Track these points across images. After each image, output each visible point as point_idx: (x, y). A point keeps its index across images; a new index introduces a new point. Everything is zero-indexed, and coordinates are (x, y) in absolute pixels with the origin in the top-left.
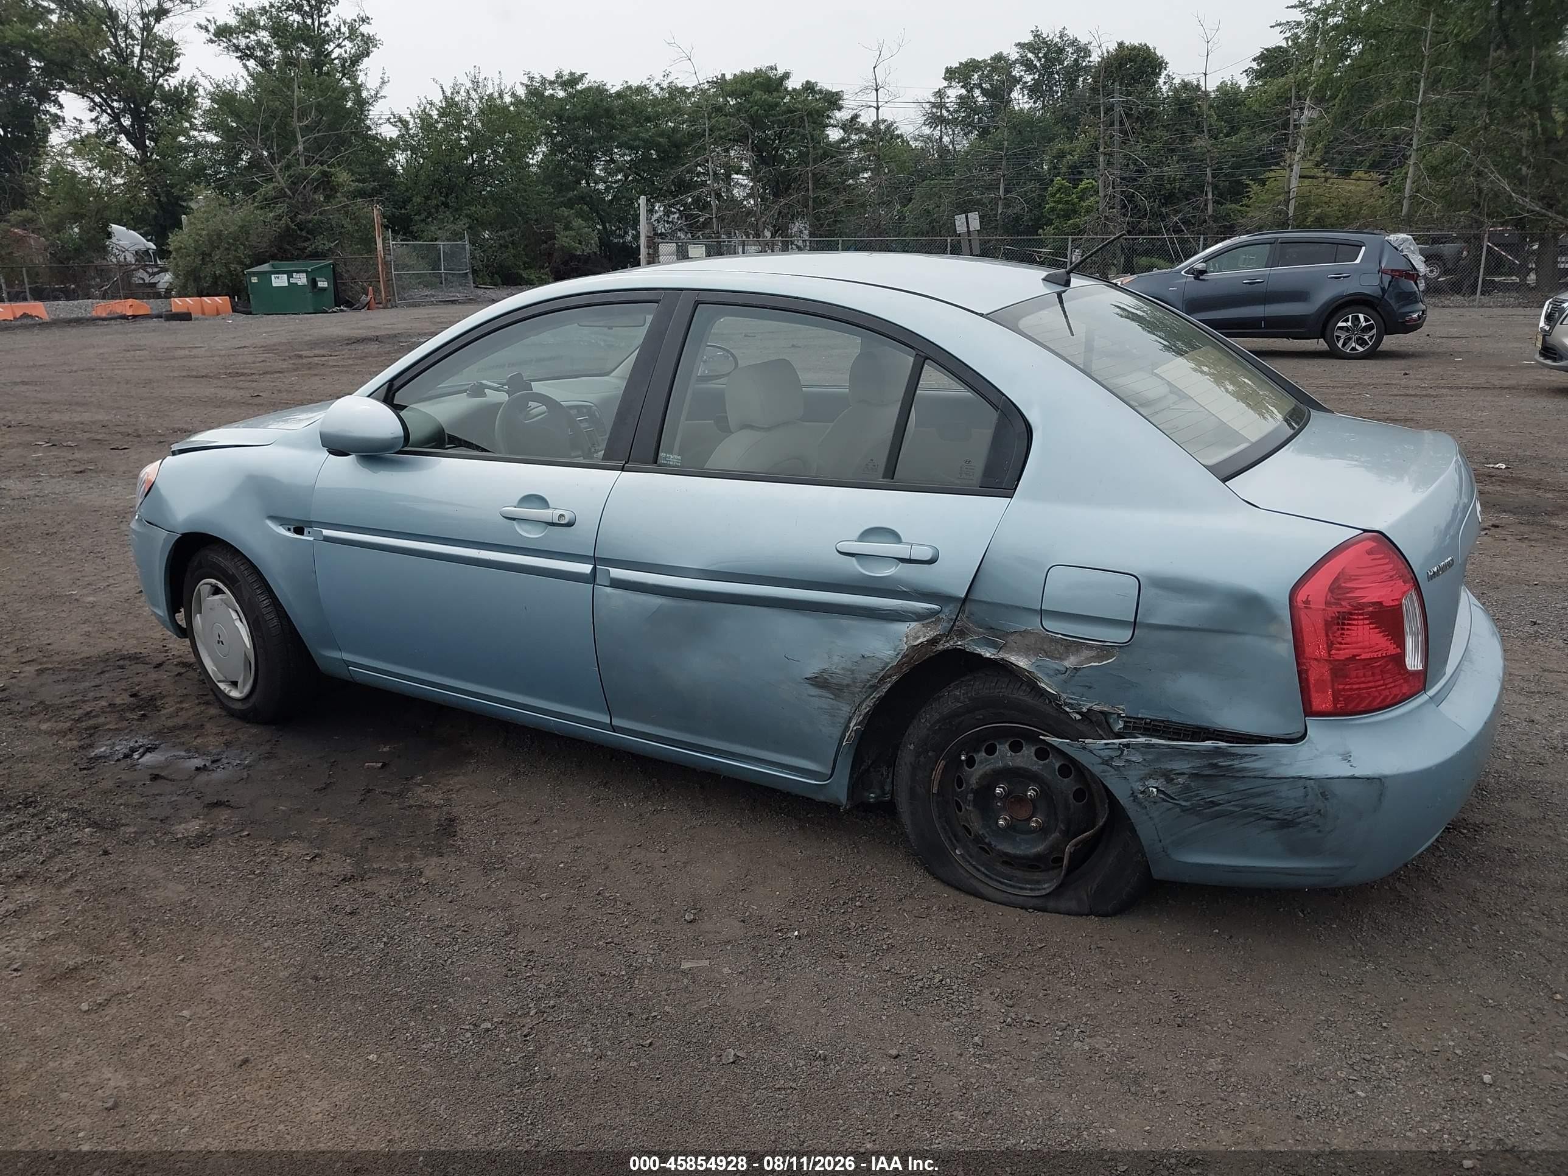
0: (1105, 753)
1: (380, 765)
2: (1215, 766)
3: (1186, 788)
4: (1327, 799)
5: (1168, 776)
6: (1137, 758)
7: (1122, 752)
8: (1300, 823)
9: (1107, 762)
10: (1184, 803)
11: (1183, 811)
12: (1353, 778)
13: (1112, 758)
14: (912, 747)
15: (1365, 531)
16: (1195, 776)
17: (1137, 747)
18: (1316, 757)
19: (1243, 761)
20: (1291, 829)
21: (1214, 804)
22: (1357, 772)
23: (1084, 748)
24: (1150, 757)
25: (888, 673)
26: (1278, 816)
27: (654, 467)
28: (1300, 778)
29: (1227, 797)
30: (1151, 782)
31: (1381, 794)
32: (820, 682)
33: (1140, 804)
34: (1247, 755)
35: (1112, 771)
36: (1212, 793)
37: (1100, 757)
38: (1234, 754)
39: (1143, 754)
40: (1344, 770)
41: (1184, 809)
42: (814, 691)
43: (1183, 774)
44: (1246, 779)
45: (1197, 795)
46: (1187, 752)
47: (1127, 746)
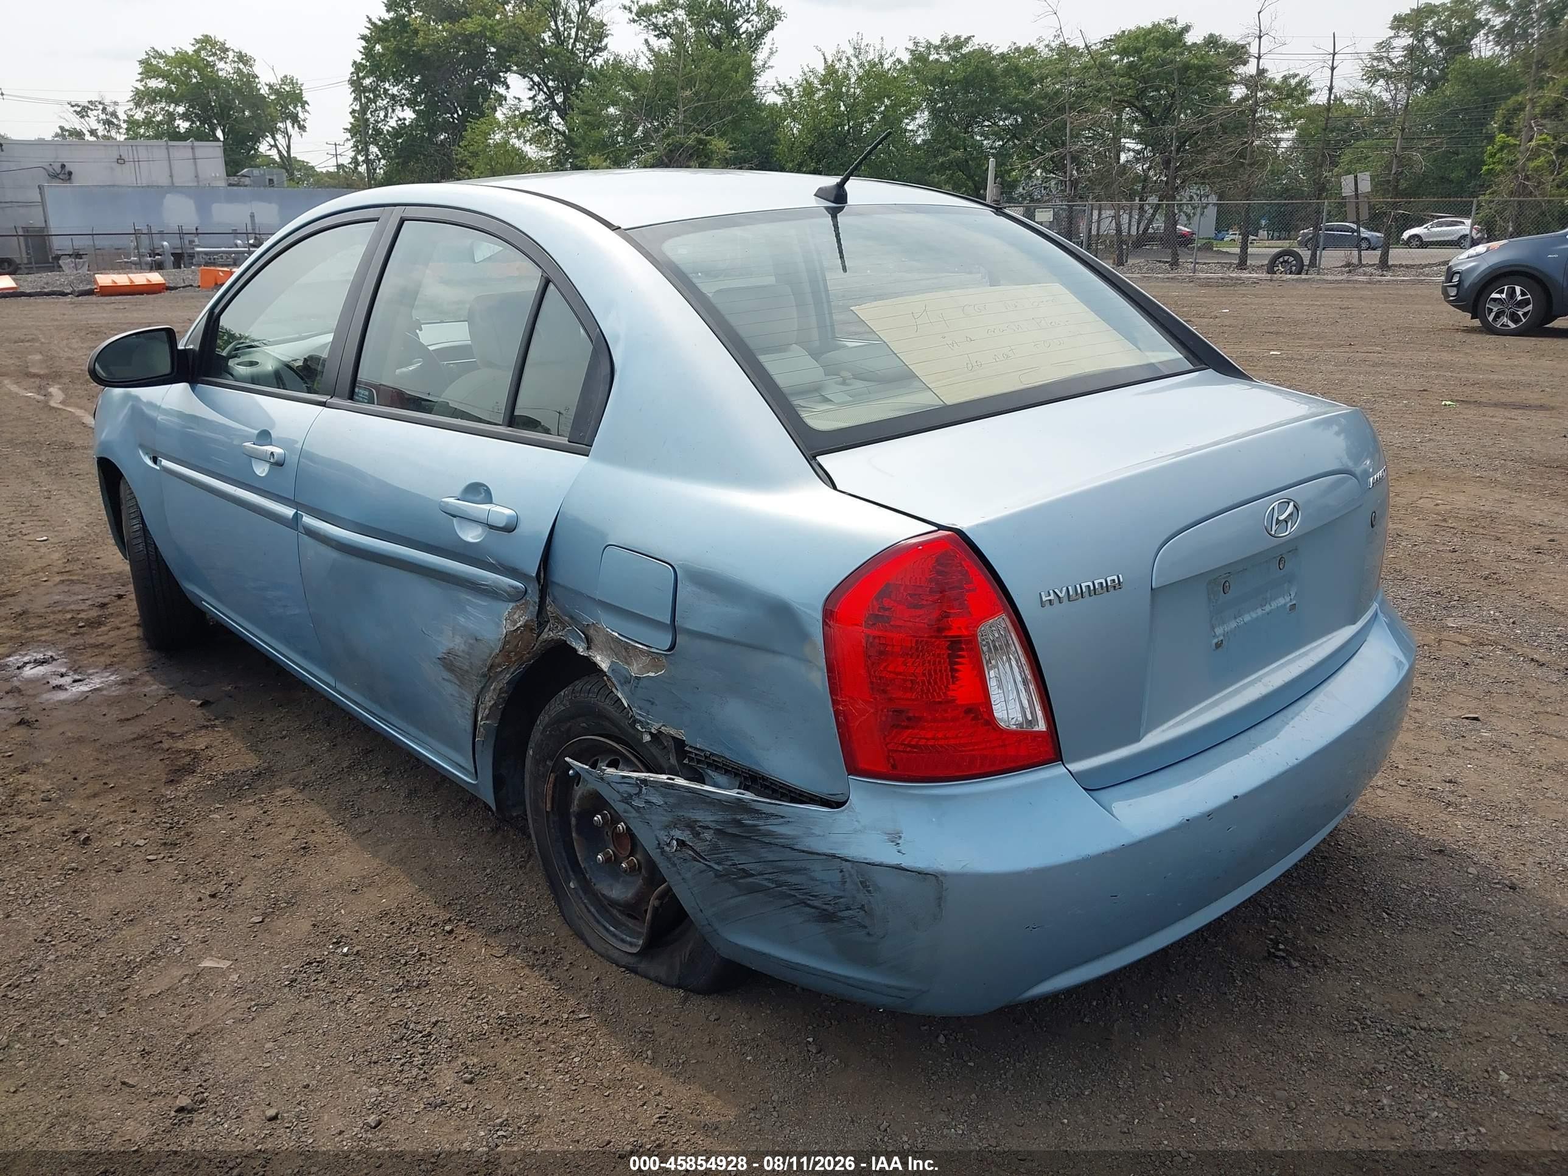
0: (624, 788)
1: (199, 703)
2: (739, 823)
3: (715, 848)
4: (869, 892)
5: (691, 826)
6: (657, 799)
7: (641, 790)
8: (843, 918)
9: (627, 799)
10: (716, 867)
11: (717, 876)
12: (899, 868)
13: (631, 796)
14: (531, 752)
15: (940, 527)
16: (719, 832)
17: (656, 785)
18: (856, 831)
19: (770, 821)
20: (835, 925)
21: (747, 874)
22: (906, 862)
23: (602, 779)
24: (671, 800)
25: (497, 661)
26: (816, 903)
27: (348, 403)
28: (834, 856)
29: (759, 867)
30: (677, 833)
31: (940, 898)
32: (448, 662)
33: (669, 859)
34: (772, 815)
35: (634, 814)
36: (743, 859)
37: (618, 792)
38: (757, 811)
39: (664, 795)
40: (891, 857)
41: (718, 875)
42: (446, 675)
43: (707, 828)
44: (774, 848)
45: (727, 858)
46: (709, 800)
47: (645, 781)
